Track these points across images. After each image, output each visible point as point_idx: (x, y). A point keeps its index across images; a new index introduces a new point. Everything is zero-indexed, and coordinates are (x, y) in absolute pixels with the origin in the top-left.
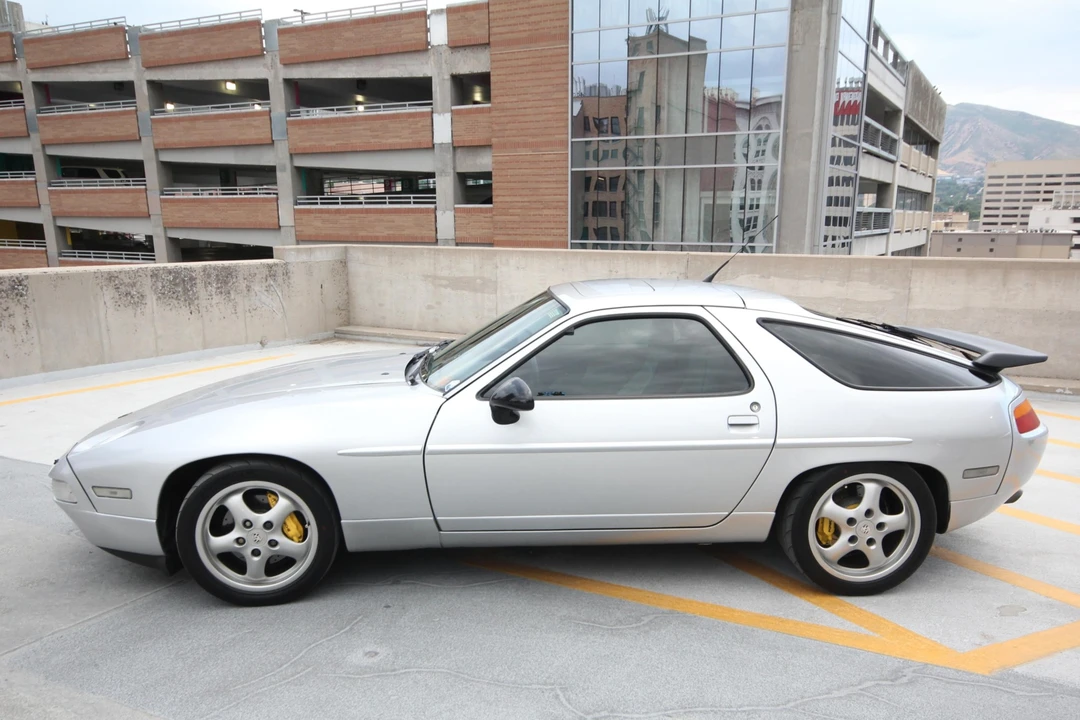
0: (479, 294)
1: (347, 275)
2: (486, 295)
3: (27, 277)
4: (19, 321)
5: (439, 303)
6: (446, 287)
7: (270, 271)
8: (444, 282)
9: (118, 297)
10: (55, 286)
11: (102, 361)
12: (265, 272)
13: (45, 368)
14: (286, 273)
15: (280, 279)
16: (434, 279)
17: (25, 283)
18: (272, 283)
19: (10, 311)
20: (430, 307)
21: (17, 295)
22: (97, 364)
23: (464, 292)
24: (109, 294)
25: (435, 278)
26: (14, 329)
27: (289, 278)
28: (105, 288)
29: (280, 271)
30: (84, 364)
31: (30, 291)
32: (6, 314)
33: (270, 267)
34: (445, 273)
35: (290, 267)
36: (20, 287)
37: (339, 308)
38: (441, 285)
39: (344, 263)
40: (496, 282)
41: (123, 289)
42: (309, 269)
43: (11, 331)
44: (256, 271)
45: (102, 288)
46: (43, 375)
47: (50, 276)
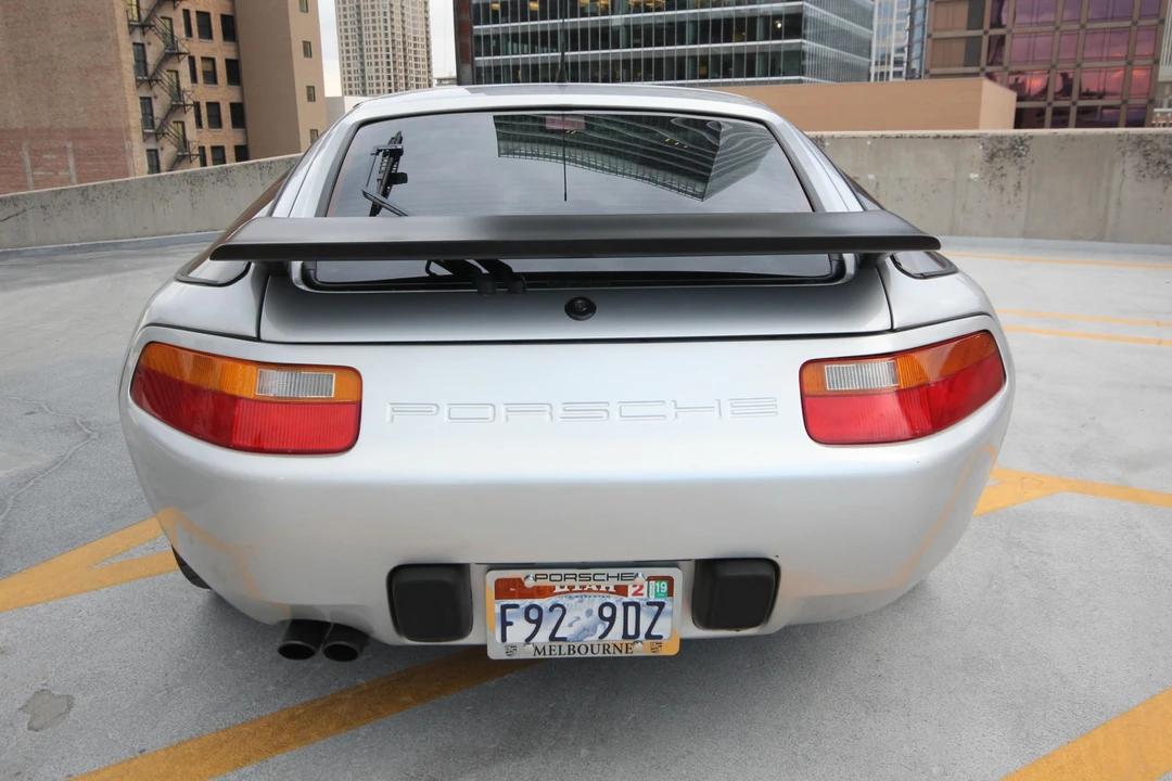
3: (1031, 137)
4: (1010, 182)
9: (1145, 165)
10: (1062, 149)
11: (1100, 238)
13: (1025, 234)
17: (1027, 143)
19: (1004, 171)
21: (1015, 155)
22: (1094, 239)
24: (1132, 161)
26: (1002, 189)
28: (1129, 153)
30: (1074, 238)
31: (1031, 151)
32: (999, 173)
36: (1021, 148)
41: (1155, 157)
43: (999, 191)
45: (1124, 154)
46: (1022, 240)
47: (1059, 137)
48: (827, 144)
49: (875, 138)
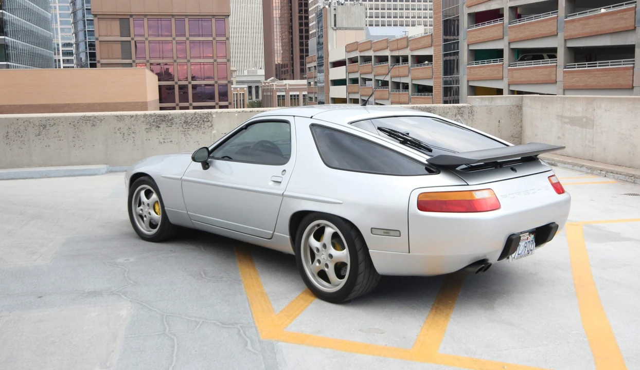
0: (584, 129)
1: (522, 115)
2: (588, 130)
5: (563, 135)
6: (567, 123)
7: (459, 111)
8: (567, 120)
12: (456, 111)
14: (471, 112)
15: (466, 117)
16: (561, 117)
18: (460, 118)
20: (559, 138)
23: (577, 127)
25: (563, 117)
27: (473, 116)
29: (466, 111)
33: (459, 108)
34: (567, 114)
35: (475, 109)
37: (512, 136)
38: (565, 122)
39: (520, 107)
40: (593, 120)
42: (490, 111)
44: (448, 111)
48: (214, 116)
49: (239, 112)
